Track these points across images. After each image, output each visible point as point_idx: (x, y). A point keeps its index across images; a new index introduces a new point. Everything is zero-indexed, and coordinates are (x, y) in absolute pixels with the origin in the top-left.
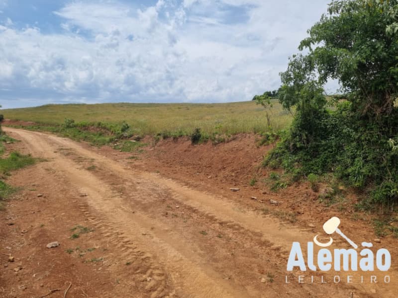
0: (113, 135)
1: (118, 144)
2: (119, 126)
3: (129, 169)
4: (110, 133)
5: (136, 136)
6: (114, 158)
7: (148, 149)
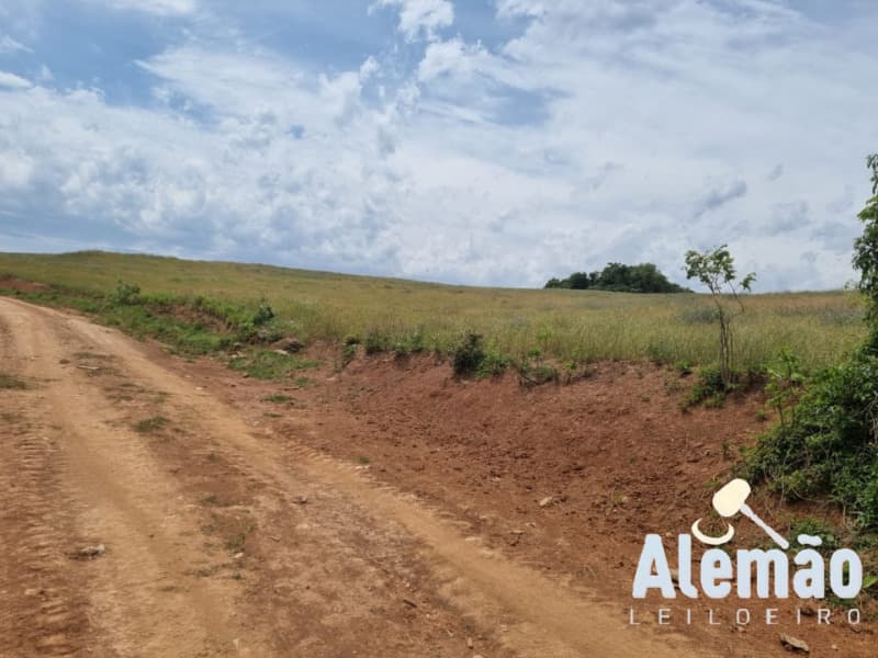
1: (241, 355)
5: (291, 340)
7: (321, 376)
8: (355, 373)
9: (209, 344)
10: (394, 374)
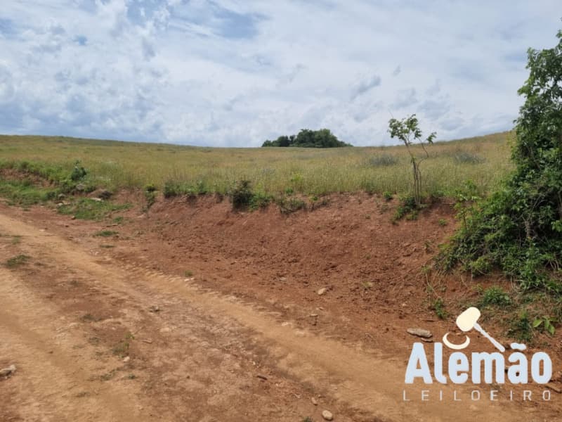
0: (53, 185)
1: (65, 203)
2: (64, 171)
3: (109, 263)
4: (47, 183)
6: (66, 234)
7: (132, 215)
8: (158, 211)
9: (39, 196)
10: (188, 211)
